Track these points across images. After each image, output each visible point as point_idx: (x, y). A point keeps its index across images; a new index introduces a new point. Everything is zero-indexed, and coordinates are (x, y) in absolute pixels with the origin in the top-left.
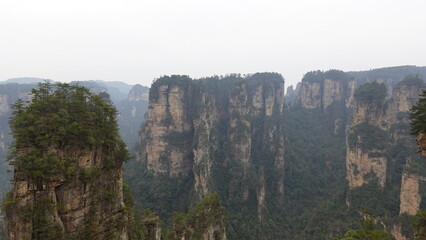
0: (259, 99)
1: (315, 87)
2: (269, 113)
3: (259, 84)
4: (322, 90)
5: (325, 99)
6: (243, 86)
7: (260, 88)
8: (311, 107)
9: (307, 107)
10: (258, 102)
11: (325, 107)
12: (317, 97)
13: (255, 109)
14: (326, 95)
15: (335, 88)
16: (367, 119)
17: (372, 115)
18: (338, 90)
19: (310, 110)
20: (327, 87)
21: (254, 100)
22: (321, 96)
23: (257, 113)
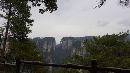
0: (45, 46)
1: (65, 42)
2: (49, 51)
3: (45, 41)
4: (67, 43)
5: (68, 46)
6: (37, 42)
7: (46, 42)
8: (64, 48)
9: (63, 48)
10: (45, 47)
11: (68, 48)
12: (66, 45)
13: (44, 49)
14: (68, 44)
15: (71, 42)
16: (76, 53)
17: (77, 51)
18: (72, 43)
19: (64, 49)
20: (69, 42)
21: (44, 46)
22: (67, 45)
23: (45, 51)
